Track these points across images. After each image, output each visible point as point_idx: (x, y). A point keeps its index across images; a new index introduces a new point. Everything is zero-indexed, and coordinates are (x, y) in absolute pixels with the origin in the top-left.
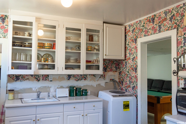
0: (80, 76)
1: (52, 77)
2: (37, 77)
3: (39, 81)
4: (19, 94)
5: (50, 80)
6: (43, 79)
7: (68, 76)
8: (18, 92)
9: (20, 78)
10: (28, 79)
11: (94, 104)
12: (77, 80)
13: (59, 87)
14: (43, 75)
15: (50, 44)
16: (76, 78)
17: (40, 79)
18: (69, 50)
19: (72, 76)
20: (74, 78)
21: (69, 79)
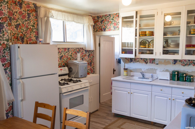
0: (187, 61)
1: (158, 61)
2: (145, 60)
3: (147, 63)
4: (132, 73)
5: (156, 63)
6: (150, 62)
7: (173, 61)
8: (131, 71)
9: (133, 60)
10: (138, 61)
11: (183, 91)
12: (184, 65)
13: (165, 70)
14: (150, 59)
15: (150, 32)
16: (183, 63)
17: (148, 61)
18: (169, 35)
19: (179, 61)
20: (180, 63)
21: (175, 64)
